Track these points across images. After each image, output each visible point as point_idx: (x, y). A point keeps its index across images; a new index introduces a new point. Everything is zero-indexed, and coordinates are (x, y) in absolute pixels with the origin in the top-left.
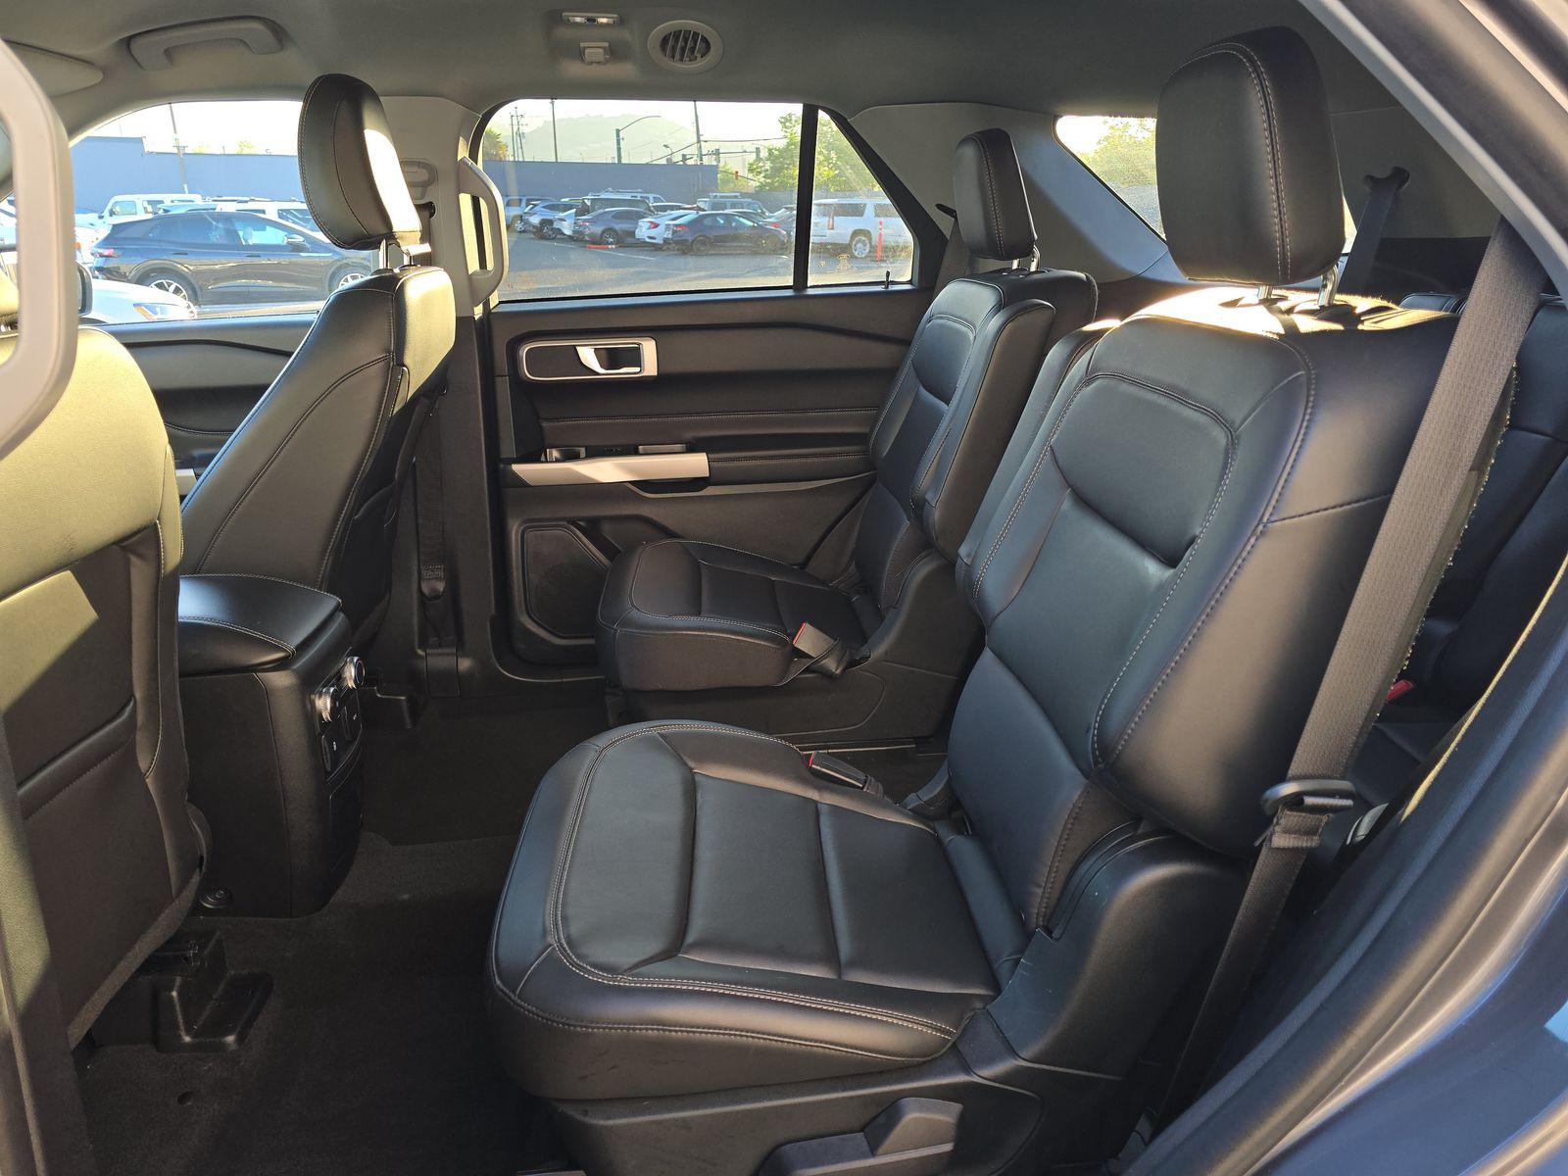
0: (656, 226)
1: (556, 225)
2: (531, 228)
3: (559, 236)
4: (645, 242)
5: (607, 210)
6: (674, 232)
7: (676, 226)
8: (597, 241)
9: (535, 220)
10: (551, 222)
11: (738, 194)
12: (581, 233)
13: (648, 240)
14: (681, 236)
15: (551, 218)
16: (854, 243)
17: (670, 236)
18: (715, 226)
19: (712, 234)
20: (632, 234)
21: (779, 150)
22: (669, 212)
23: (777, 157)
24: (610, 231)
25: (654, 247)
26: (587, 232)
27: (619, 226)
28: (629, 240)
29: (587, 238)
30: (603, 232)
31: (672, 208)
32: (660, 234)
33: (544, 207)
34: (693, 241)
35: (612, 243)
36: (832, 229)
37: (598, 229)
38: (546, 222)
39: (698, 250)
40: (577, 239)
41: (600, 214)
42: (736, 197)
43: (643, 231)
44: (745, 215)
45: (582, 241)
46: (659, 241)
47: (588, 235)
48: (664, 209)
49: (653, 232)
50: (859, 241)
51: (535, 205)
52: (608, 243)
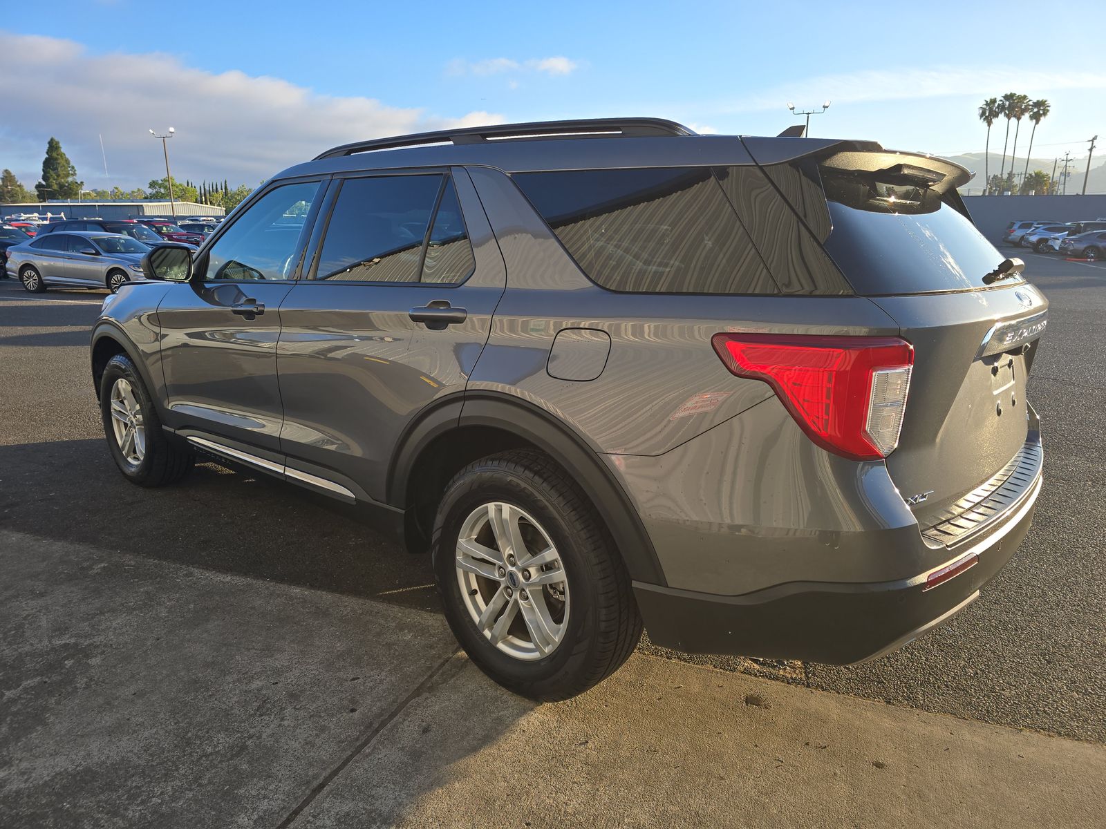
1: (1050, 243)
2: (1029, 245)
5: (1095, 231)
8: (1080, 255)
9: (1034, 239)
10: (1046, 240)
12: (1065, 249)
15: (1047, 237)
24: (1093, 248)
29: (1069, 253)
33: (1043, 229)
37: (1081, 246)
38: (1043, 241)
40: (1063, 252)
41: (1089, 235)
45: (1066, 254)
47: (1071, 251)
51: (1037, 228)
52: (1088, 257)
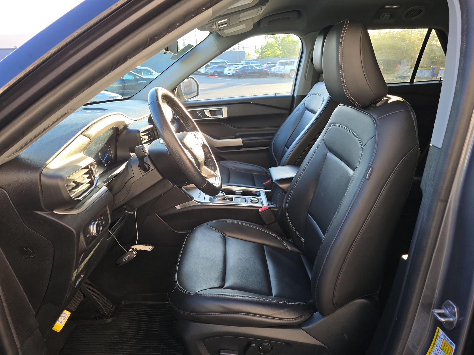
0: (230, 70)
3: (200, 74)
4: (227, 75)
6: (236, 71)
7: (237, 70)
11: (252, 60)
13: (228, 74)
14: (238, 73)
16: (291, 73)
17: (235, 73)
18: (248, 70)
19: (247, 72)
20: (223, 72)
21: (264, 46)
22: (234, 66)
23: (263, 48)
25: (229, 76)
26: (209, 72)
27: (219, 70)
28: (222, 74)
30: (214, 72)
31: (235, 64)
32: (231, 72)
34: (242, 74)
35: (216, 75)
36: (284, 69)
39: (243, 77)
42: (251, 61)
43: (226, 71)
44: (256, 66)
46: (231, 74)
48: (232, 65)
49: (229, 72)
50: (292, 73)
